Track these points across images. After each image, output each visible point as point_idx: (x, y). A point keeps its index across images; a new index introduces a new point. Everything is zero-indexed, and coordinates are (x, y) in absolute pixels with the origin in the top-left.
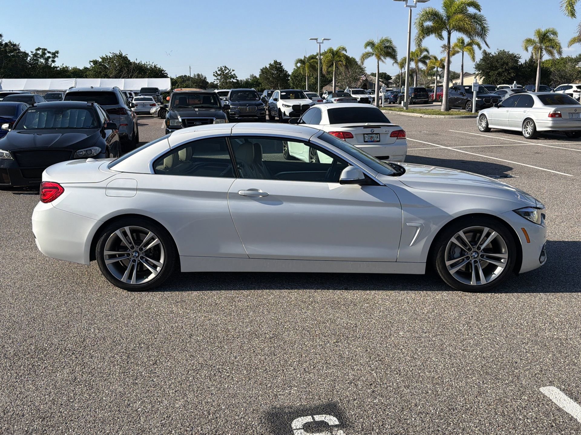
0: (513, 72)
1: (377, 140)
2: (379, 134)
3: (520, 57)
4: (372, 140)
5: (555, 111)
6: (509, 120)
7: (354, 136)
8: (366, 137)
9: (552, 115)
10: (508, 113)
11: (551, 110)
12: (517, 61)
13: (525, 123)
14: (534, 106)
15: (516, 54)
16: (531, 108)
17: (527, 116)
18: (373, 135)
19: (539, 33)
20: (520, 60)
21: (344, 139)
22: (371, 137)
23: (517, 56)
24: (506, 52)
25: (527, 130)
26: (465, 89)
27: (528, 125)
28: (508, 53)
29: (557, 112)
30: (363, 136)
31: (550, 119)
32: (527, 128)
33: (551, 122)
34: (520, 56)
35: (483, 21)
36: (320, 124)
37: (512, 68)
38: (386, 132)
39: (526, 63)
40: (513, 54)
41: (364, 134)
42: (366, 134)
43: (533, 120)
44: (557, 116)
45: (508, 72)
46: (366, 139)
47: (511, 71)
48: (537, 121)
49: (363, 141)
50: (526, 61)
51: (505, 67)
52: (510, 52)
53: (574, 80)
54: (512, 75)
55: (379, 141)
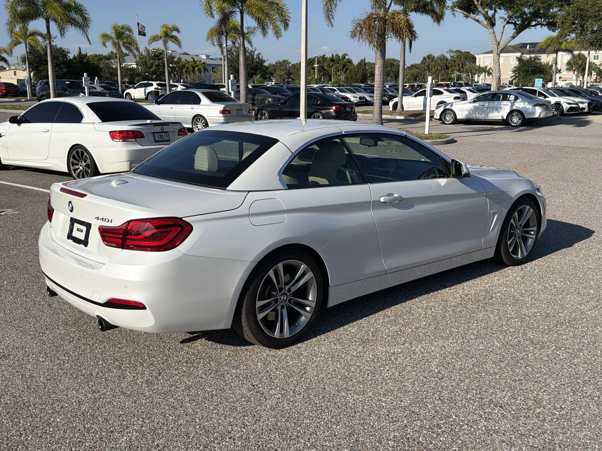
0: (65, 67)
1: (167, 139)
2: (167, 132)
3: (69, 52)
4: (163, 139)
5: (224, 108)
6: (175, 116)
7: (145, 135)
8: (156, 136)
9: (223, 112)
10: (173, 110)
11: (221, 107)
12: (65, 56)
13: (195, 120)
14: (201, 103)
15: (64, 49)
16: (198, 105)
17: (196, 113)
18: (163, 134)
19: (115, 28)
20: (69, 55)
21: (134, 140)
22: (161, 136)
23: (66, 50)
24: (54, 46)
25: (197, 127)
26: (66, 84)
27: (198, 122)
28: (56, 46)
29: (226, 109)
30: (152, 134)
31: (221, 115)
32: (197, 124)
33: (223, 118)
34: (69, 50)
35: (84, 10)
36: (82, 122)
37: (63, 63)
38: (174, 130)
39: (75, 58)
40: (61, 48)
41: (154, 133)
42: (157, 133)
43: (203, 117)
44: (227, 112)
45: (60, 67)
46: (157, 139)
47: (62, 66)
48: (208, 118)
49: (154, 141)
50: (74, 56)
51: (56, 62)
52: (57, 46)
53: (124, 77)
54: (64, 71)
55: (169, 141)
